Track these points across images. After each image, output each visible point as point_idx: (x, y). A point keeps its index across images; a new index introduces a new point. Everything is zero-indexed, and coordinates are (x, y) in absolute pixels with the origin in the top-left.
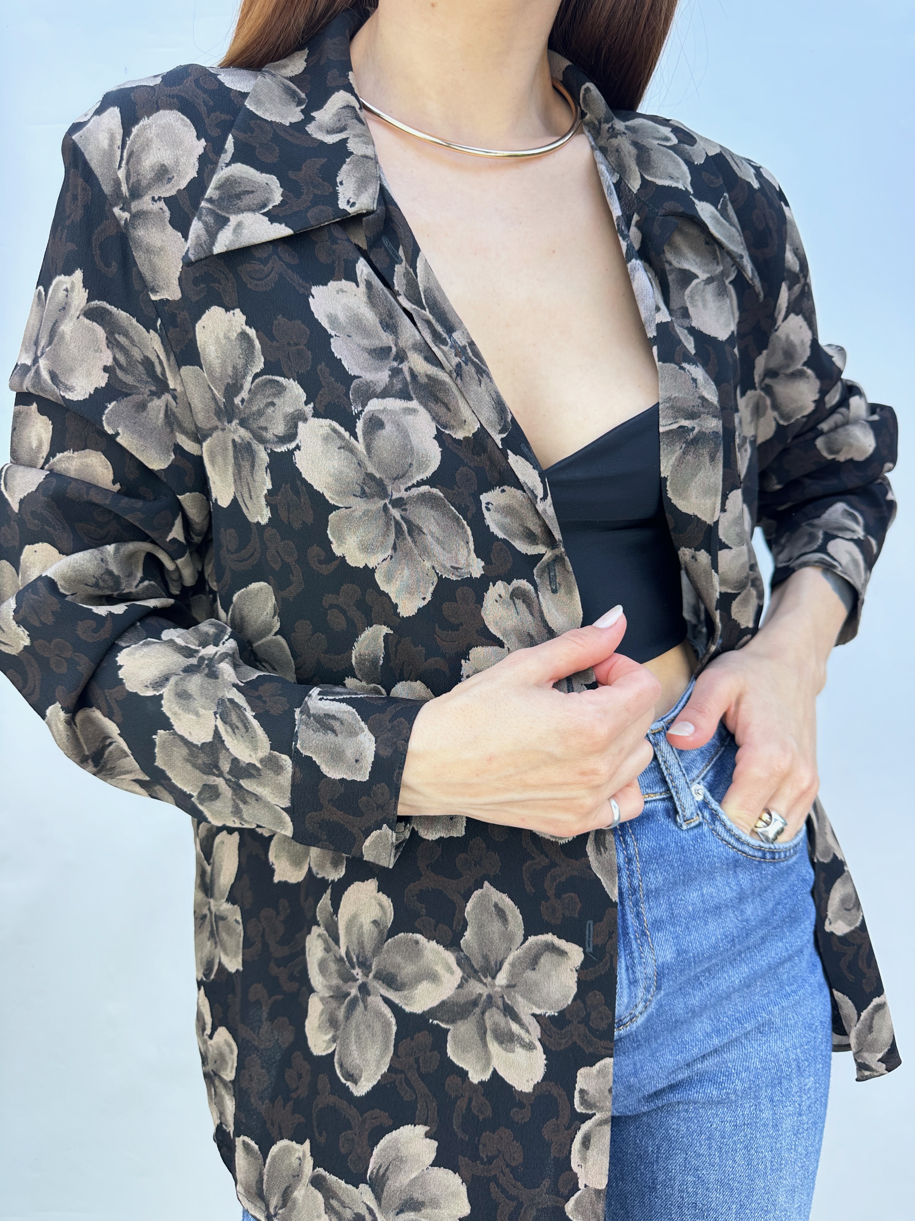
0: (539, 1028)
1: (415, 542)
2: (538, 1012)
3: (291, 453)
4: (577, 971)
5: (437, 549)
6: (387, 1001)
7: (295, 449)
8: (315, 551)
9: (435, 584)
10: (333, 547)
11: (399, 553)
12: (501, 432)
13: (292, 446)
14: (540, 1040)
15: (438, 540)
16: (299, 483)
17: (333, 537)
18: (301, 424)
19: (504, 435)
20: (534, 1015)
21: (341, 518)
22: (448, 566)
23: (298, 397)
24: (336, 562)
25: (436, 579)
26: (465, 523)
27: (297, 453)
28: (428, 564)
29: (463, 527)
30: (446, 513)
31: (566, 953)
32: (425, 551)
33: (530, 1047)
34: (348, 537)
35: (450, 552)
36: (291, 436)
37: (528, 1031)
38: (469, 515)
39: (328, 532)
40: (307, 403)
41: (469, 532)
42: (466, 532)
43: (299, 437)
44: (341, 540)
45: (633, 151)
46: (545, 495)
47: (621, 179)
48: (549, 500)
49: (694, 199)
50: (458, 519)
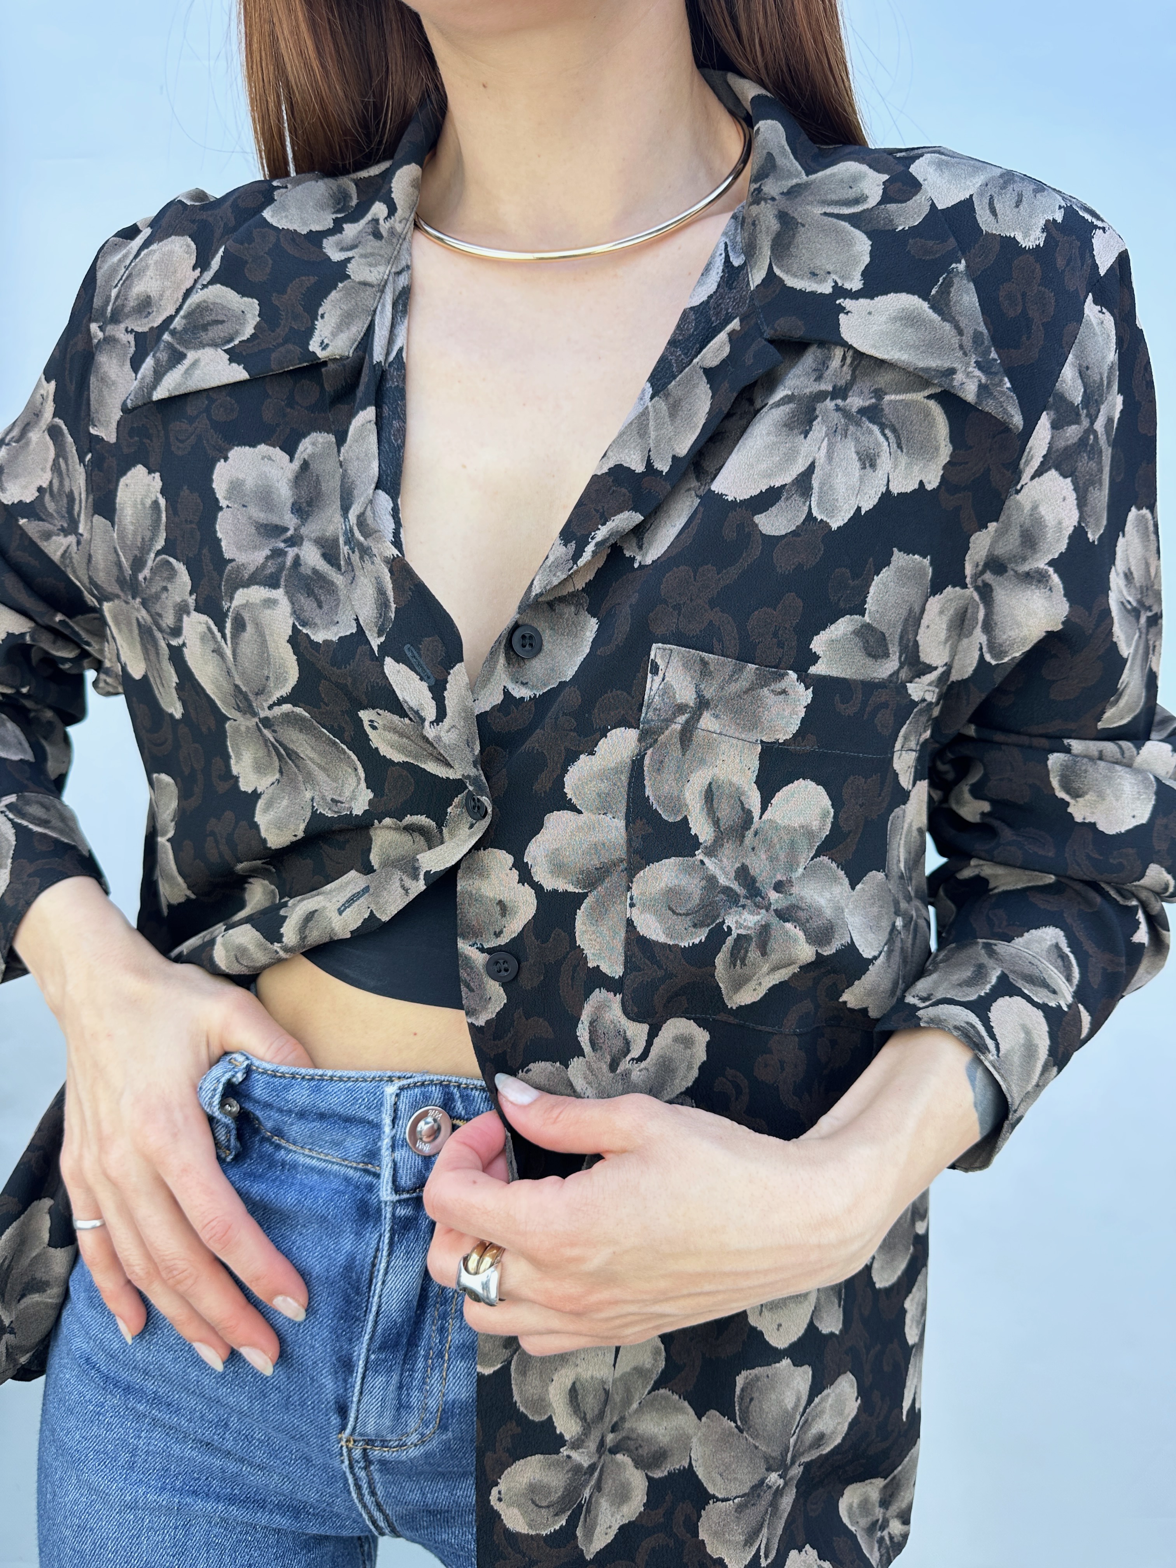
1: (297, 767)
5: (321, 776)
7: (183, 645)
8: (218, 762)
9: (309, 819)
10: (232, 762)
11: (285, 778)
12: (379, 634)
13: (181, 641)
15: (320, 766)
17: (233, 751)
18: (185, 618)
19: (382, 639)
21: (234, 730)
23: (185, 584)
24: (231, 782)
25: (309, 815)
26: (344, 747)
27: (185, 650)
28: (308, 795)
29: (344, 752)
30: (319, 736)
32: (309, 778)
34: (244, 753)
35: (335, 780)
36: (177, 630)
38: (347, 738)
39: (228, 744)
40: (191, 593)
41: (354, 757)
42: (349, 757)
43: (184, 632)
44: (239, 755)
45: (774, 225)
46: (441, 715)
47: (745, 264)
48: (447, 722)
49: (847, 303)
50: (335, 743)
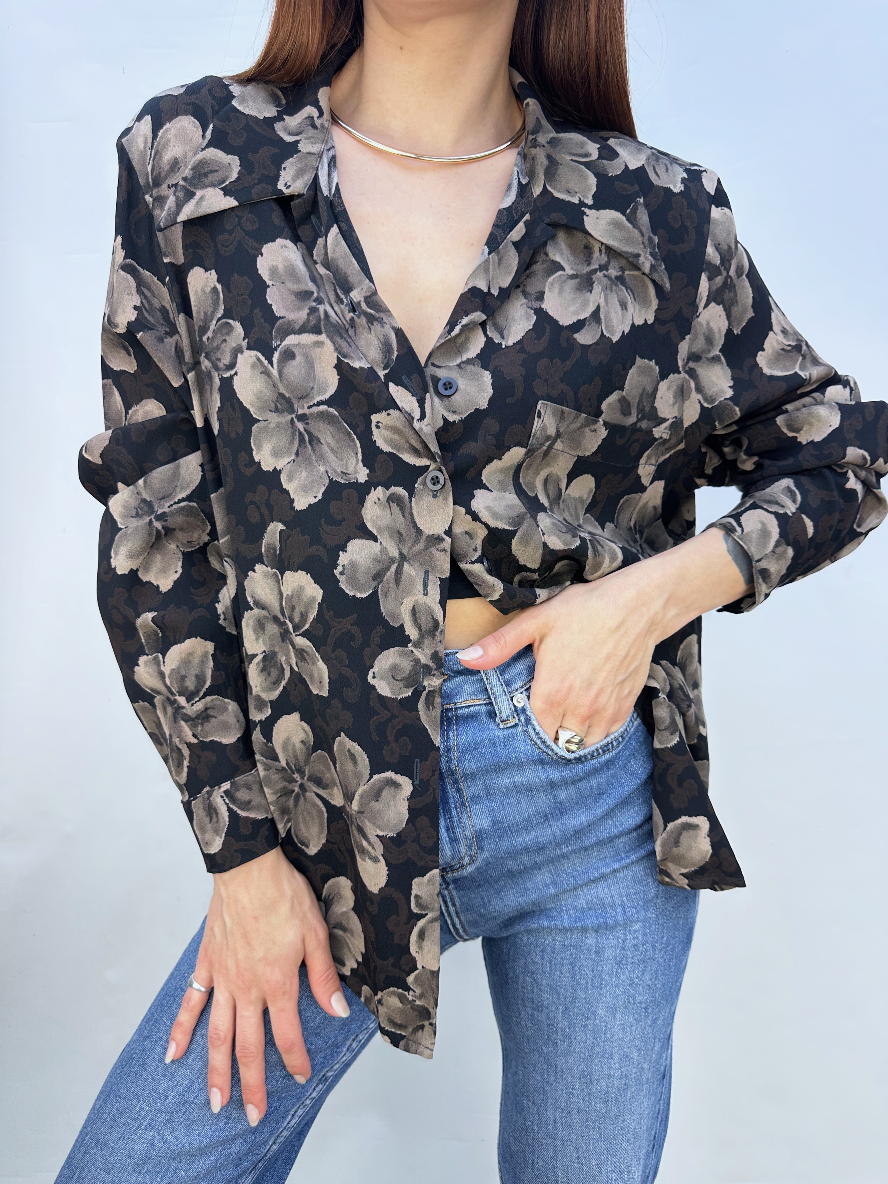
0: (382, 847)
1: (313, 450)
2: (381, 834)
3: (231, 378)
4: (408, 800)
5: (331, 457)
6: (318, 795)
7: (234, 375)
8: (243, 455)
9: (326, 485)
10: (254, 453)
11: (300, 459)
12: (384, 369)
13: (233, 372)
14: (383, 855)
15: (332, 450)
16: (235, 400)
17: (254, 445)
18: (239, 355)
19: (387, 371)
20: (377, 836)
21: (261, 429)
22: (339, 471)
23: (239, 334)
24: (255, 467)
25: (327, 481)
26: (355, 437)
27: (235, 377)
28: (322, 469)
29: (353, 441)
30: (340, 428)
31: (400, 785)
32: (322, 458)
33: (375, 860)
34: (264, 445)
35: (342, 460)
36: (232, 365)
37: (373, 848)
38: (359, 431)
39: (252, 441)
40: (244, 339)
41: (358, 445)
42: (355, 445)
43: (238, 365)
44: (259, 447)
45: (545, 162)
46: (423, 417)
47: (529, 181)
48: (426, 421)
49: (587, 210)
50: (349, 434)
